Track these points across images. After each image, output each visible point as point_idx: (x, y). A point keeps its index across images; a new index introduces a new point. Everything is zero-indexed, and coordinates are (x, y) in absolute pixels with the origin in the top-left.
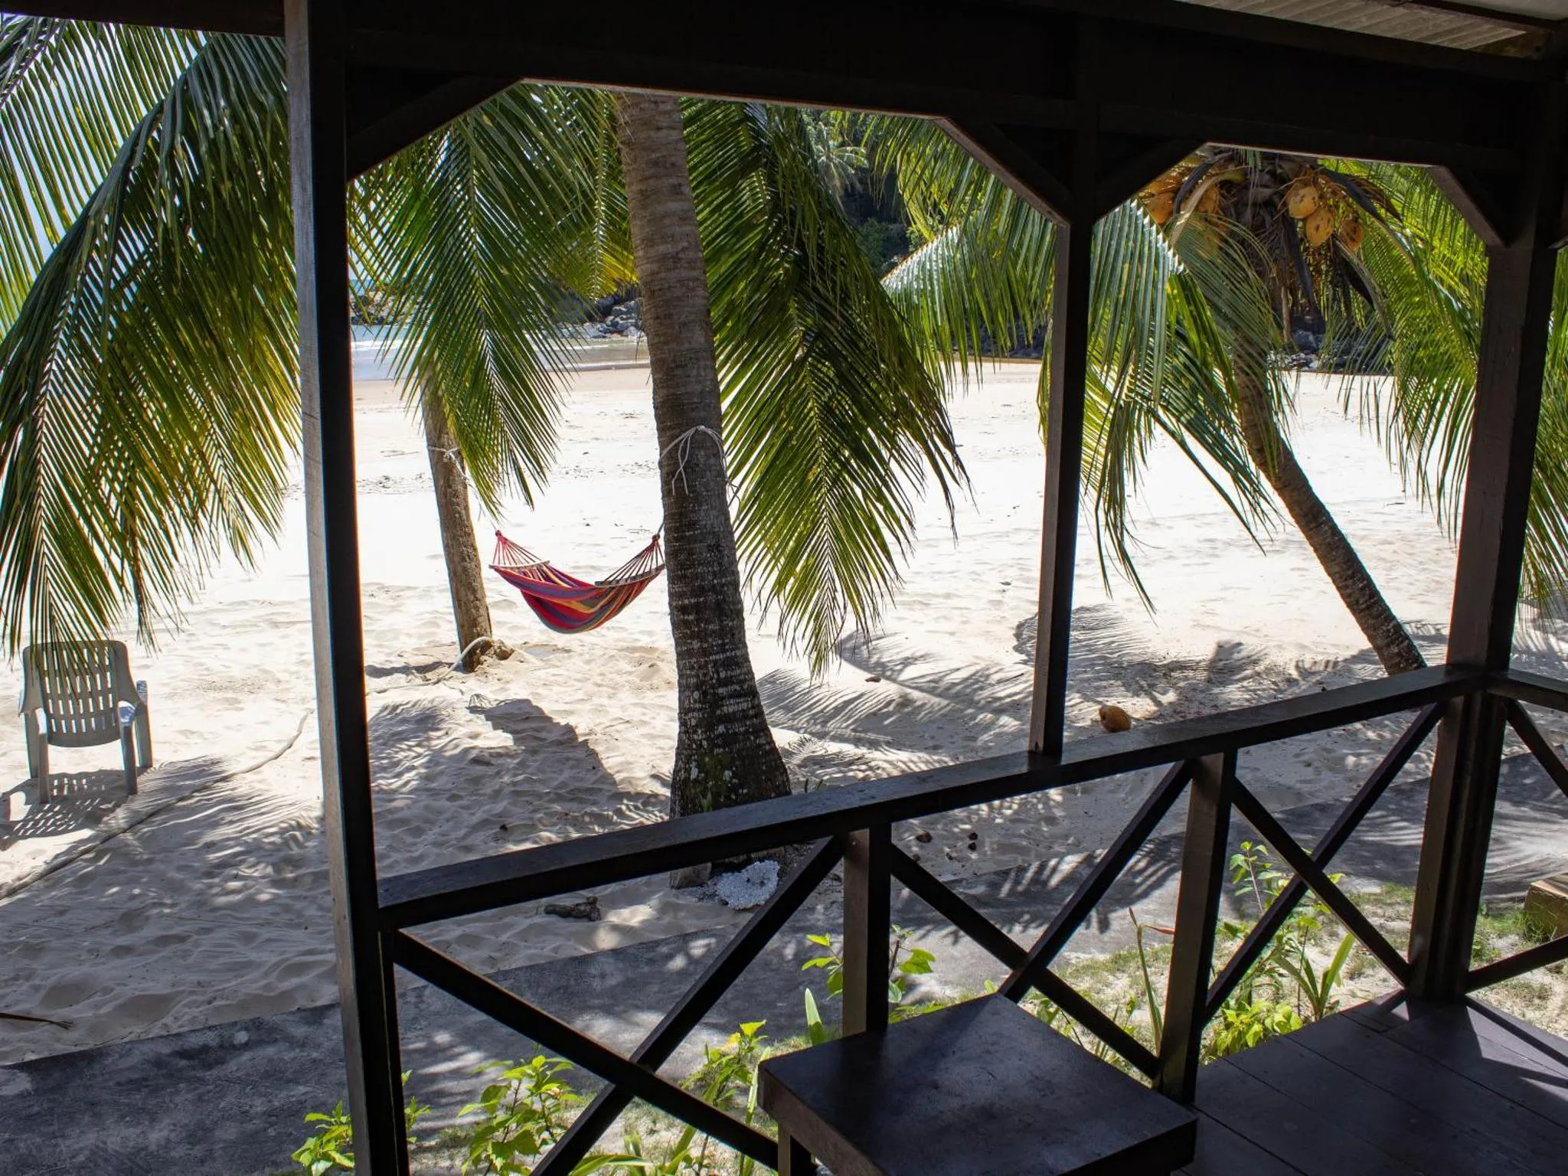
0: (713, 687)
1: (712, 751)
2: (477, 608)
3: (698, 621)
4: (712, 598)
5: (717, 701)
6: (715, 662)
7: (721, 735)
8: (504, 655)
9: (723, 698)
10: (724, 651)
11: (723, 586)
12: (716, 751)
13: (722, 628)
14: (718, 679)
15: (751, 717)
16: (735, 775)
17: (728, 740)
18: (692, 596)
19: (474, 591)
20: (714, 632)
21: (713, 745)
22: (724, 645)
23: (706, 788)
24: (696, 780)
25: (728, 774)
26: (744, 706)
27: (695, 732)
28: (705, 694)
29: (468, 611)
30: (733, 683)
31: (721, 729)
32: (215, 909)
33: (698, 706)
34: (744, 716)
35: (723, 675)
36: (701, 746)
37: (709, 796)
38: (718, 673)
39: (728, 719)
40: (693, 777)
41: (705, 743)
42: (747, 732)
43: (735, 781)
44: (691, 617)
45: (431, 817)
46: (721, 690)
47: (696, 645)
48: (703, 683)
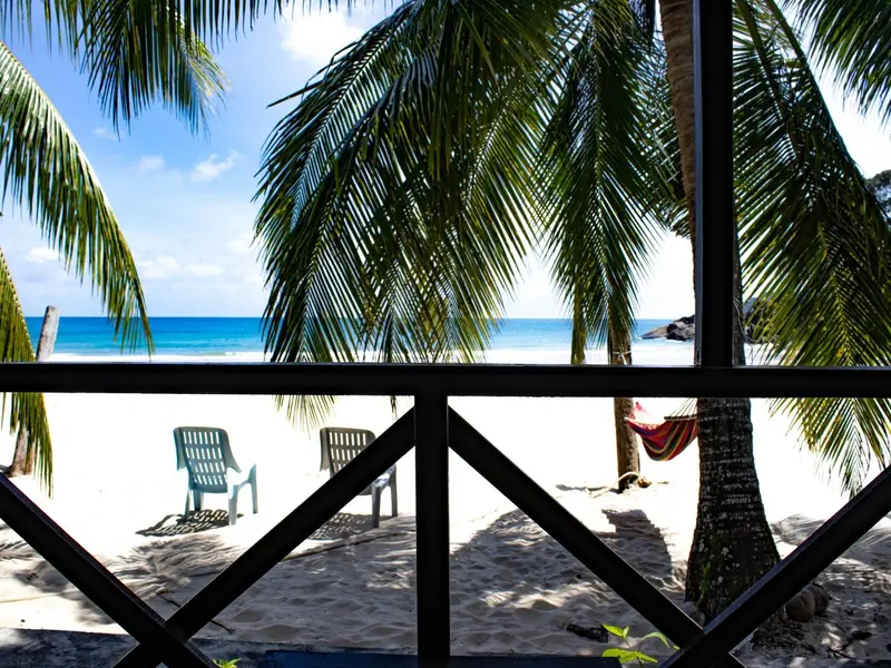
0: (720, 483)
1: (715, 531)
2: (631, 454)
3: (714, 433)
4: (724, 417)
5: (723, 495)
6: (724, 465)
7: (724, 520)
8: (644, 485)
9: (729, 493)
10: (731, 457)
11: (734, 409)
12: (719, 532)
13: (732, 440)
14: (726, 478)
15: (749, 510)
16: (731, 552)
17: (728, 524)
18: (710, 415)
19: (630, 443)
20: (724, 442)
21: (717, 527)
22: (731, 452)
23: (708, 560)
24: (702, 553)
25: (725, 550)
26: (745, 500)
27: (705, 516)
28: (714, 488)
29: (625, 455)
30: (736, 482)
31: (724, 515)
32: (368, 590)
33: (709, 497)
34: (744, 507)
35: (729, 475)
36: (708, 527)
37: (709, 565)
38: (725, 473)
39: (731, 509)
40: (701, 550)
41: (711, 525)
42: (744, 520)
43: (730, 556)
44: (708, 431)
45: (538, 564)
46: (726, 487)
47: (711, 451)
48: (714, 480)
